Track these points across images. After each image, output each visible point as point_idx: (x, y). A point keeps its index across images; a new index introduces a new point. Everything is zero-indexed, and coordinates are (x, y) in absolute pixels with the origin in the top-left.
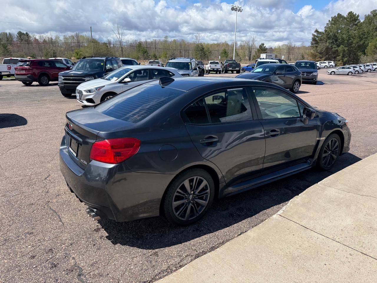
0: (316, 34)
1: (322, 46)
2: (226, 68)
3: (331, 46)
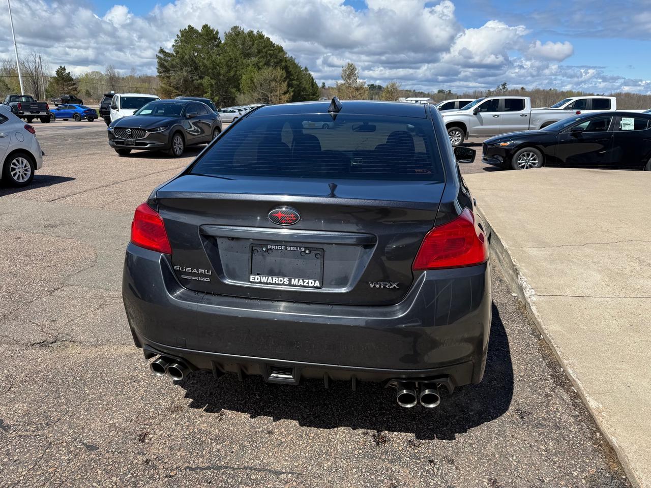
0: (161, 55)
1: (176, 77)
3: (192, 77)
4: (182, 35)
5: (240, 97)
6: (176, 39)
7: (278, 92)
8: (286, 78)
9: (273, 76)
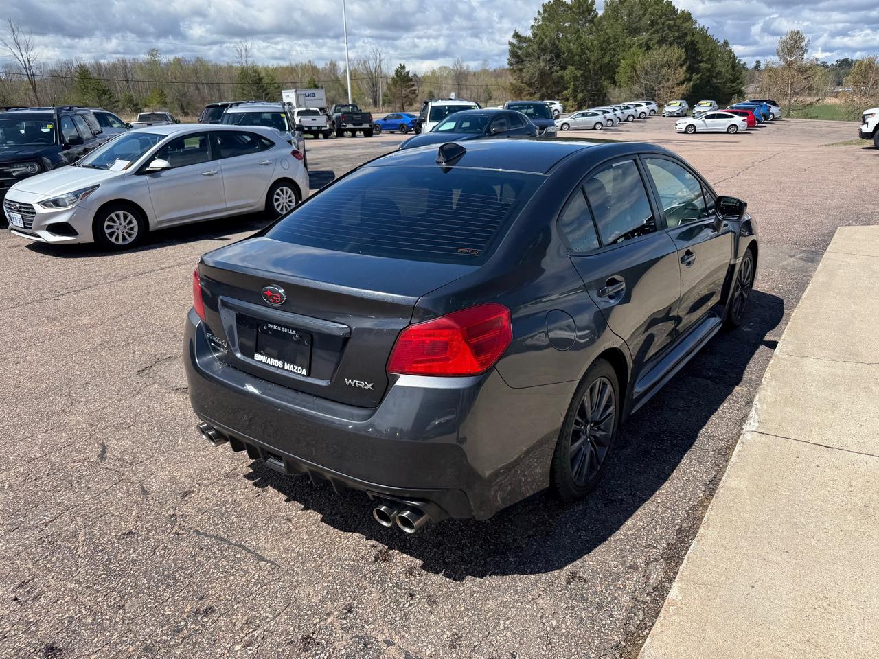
0: (515, 41)
1: (532, 69)
2: (339, 125)
3: (550, 69)
4: (545, 11)
5: (614, 92)
6: (537, 16)
7: (671, 82)
8: (686, 60)
9: (665, 59)
